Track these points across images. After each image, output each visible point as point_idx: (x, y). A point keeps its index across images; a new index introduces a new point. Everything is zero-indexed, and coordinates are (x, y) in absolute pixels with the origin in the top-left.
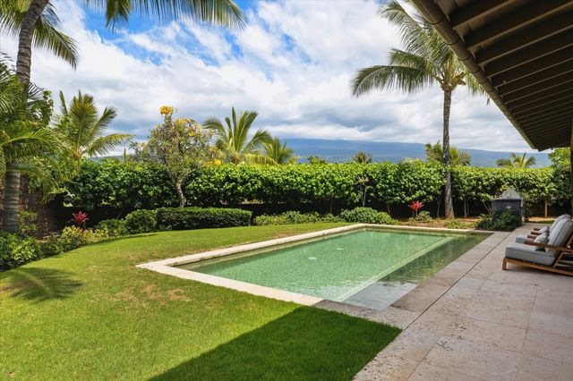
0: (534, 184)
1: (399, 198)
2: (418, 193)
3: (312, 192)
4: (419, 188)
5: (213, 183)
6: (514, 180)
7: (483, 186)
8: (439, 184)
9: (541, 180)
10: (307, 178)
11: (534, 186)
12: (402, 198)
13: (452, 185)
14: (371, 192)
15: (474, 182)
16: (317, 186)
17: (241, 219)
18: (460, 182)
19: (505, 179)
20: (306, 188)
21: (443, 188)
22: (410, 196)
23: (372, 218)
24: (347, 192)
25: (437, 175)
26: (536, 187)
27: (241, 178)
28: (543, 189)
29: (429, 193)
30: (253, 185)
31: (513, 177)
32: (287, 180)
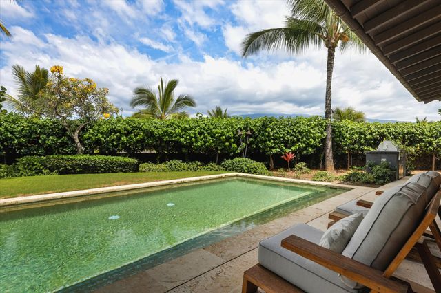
0: (422, 138)
1: (278, 149)
2: (297, 146)
3: (191, 143)
4: (298, 140)
5: (102, 133)
6: (399, 134)
7: (366, 139)
8: (319, 137)
9: (429, 134)
10: (185, 129)
11: (421, 140)
12: (282, 150)
13: (333, 138)
14: (253, 144)
15: (356, 135)
16: (195, 137)
17: (120, 165)
18: (341, 135)
19: (389, 133)
20: (186, 139)
21: (324, 141)
22: (290, 148)
23: (245, 168)
24: (227, 144)
25: (316, 128)
26: (423, 142)
27: (125, 129)
28: (430, 143)
29: (309, 145)
30: (136, 136)
31: (399, 131)
32: (167, 131)
